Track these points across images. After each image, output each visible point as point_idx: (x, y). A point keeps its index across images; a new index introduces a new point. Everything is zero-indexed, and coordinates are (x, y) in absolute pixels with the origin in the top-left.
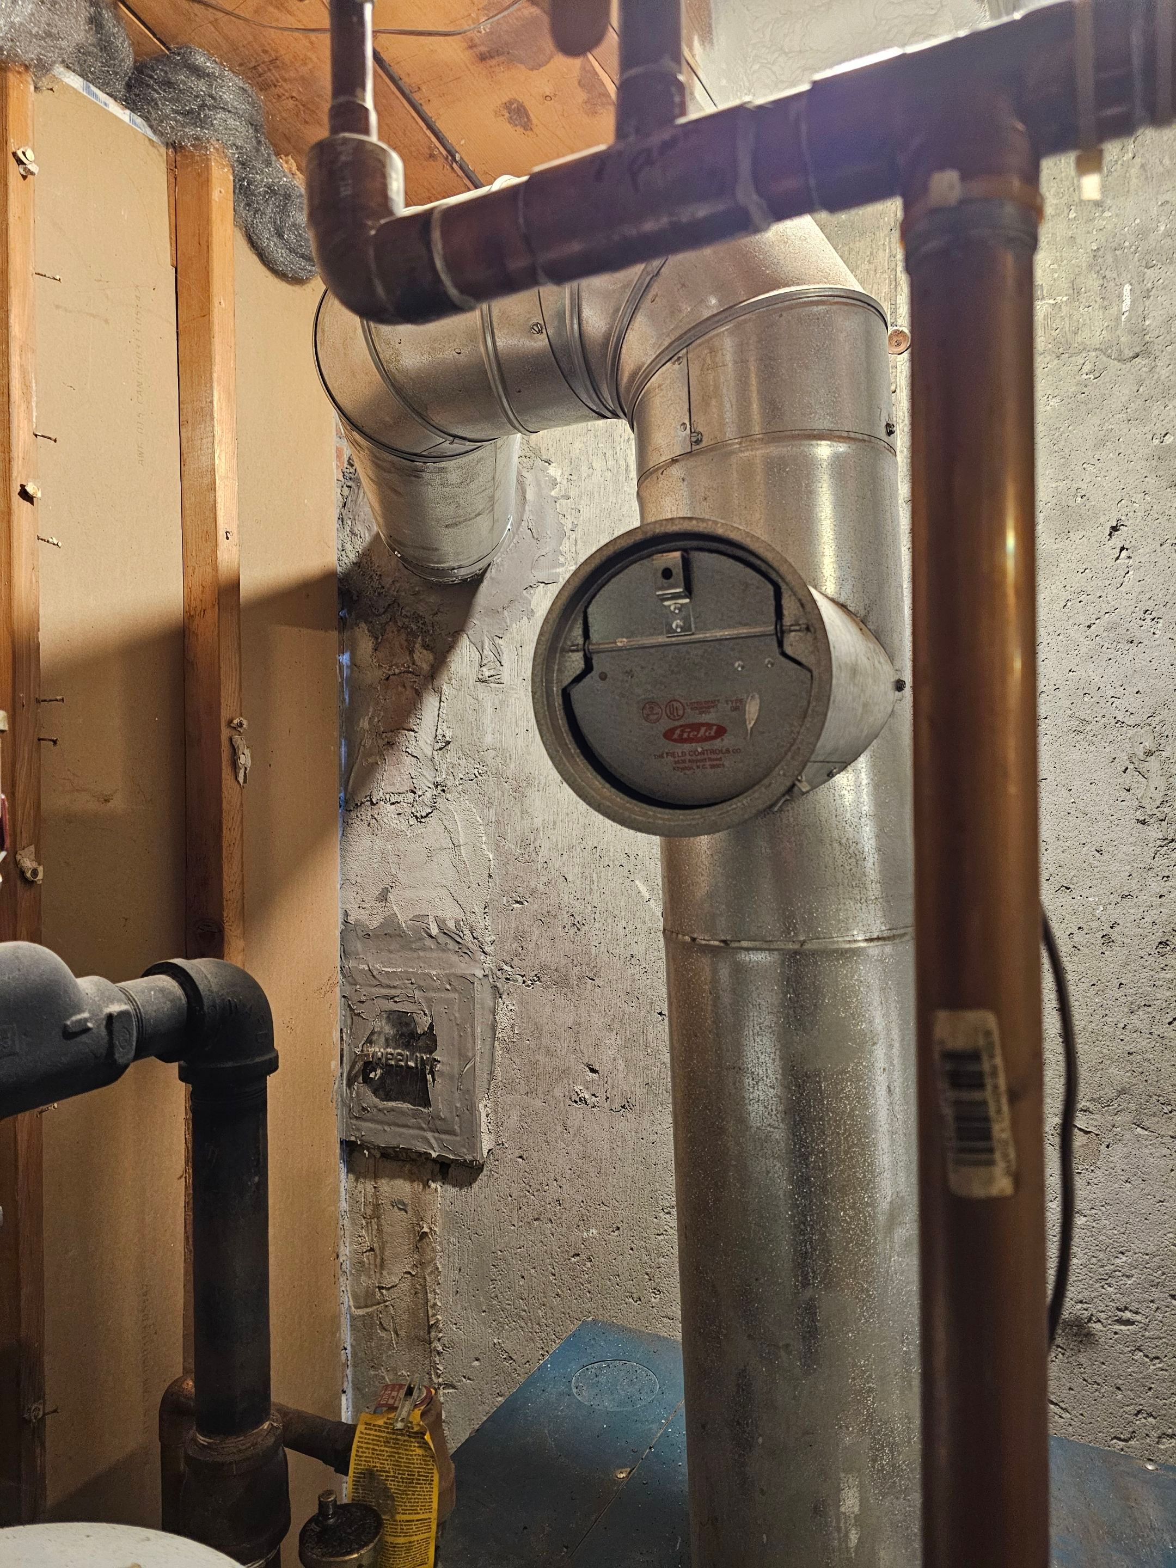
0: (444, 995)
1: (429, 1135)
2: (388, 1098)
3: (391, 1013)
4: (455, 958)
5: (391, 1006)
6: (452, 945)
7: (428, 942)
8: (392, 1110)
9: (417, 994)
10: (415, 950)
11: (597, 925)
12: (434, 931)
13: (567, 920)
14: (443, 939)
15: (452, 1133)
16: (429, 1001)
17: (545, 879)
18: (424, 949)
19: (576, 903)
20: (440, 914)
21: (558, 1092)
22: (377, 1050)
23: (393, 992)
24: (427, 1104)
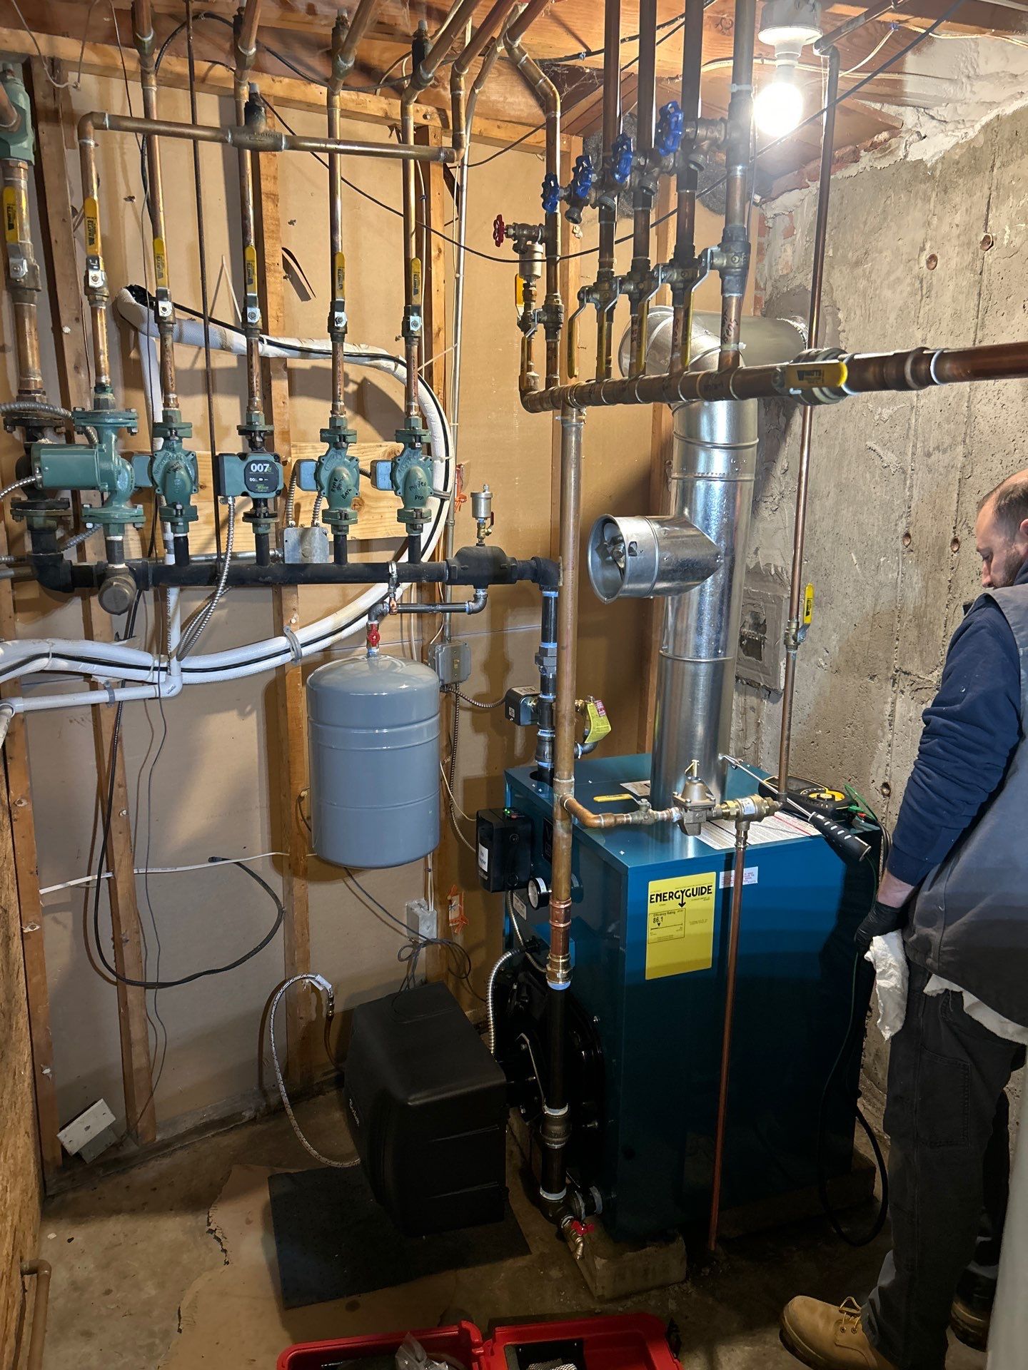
0: (771, 605)
1: (761, 675)
2: (748, 655)
3: (753, 612)
4: (778, 587)
5: (754, 609)
6: (779, 581)
7: (770, 578)
8: (749, 660)
9: (762, 604)
10: (765, 582)
11: (835, 576)
12: (773, 572)
13: (823, 573)
14: (776, 577)
15: (769, 675)
16: (766, 607)
17: (817, 549)
18: (768, 581)
19: (827, 563)
20: (776, 563)
21: (813, 661)
22: (746, 630)
23: (754, 602)
24: (761, 660)
